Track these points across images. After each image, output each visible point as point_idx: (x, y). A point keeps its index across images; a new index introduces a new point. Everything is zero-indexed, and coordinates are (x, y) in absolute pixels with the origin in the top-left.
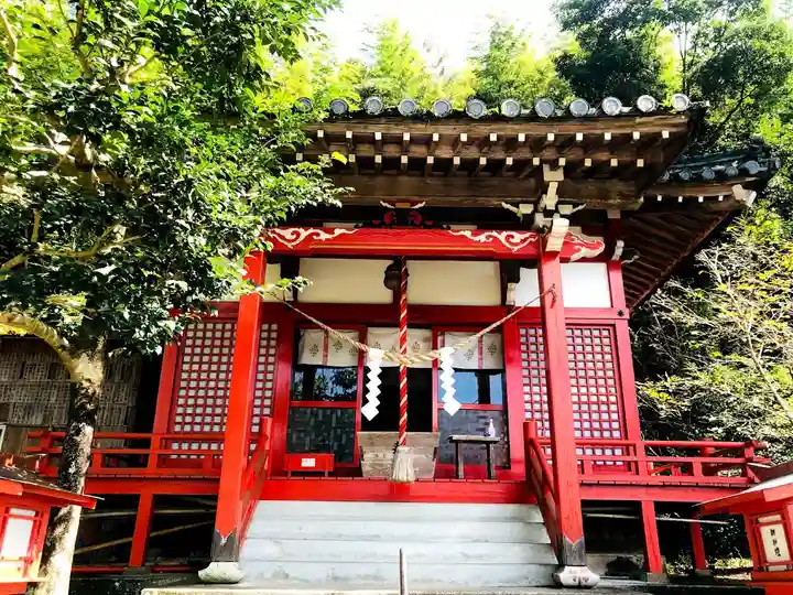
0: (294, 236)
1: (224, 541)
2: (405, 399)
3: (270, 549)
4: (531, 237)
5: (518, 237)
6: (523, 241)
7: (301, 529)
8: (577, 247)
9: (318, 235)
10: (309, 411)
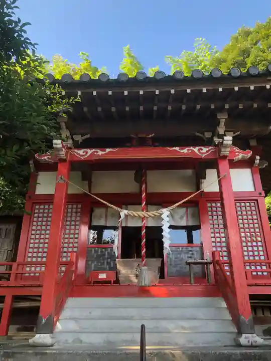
0: (85, 153)
1: (44, 321)
2: (144, 240)
3: (72, 326)
4: (212, 149)
5: (204, 150)
6: (207, 152)
7: (90, 313)
8: (237, 154)
9: (97, 152)
10: (93, 249)
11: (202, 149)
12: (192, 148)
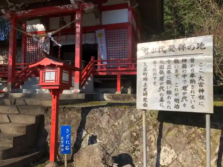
1: (9, 84)
6: (72, 7)
9: (25, 12)
11: (70, 6)
12: (65, 6)
